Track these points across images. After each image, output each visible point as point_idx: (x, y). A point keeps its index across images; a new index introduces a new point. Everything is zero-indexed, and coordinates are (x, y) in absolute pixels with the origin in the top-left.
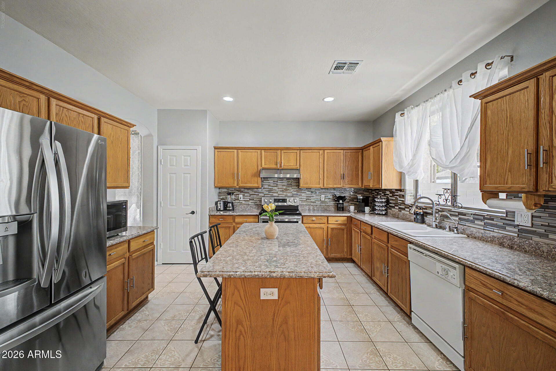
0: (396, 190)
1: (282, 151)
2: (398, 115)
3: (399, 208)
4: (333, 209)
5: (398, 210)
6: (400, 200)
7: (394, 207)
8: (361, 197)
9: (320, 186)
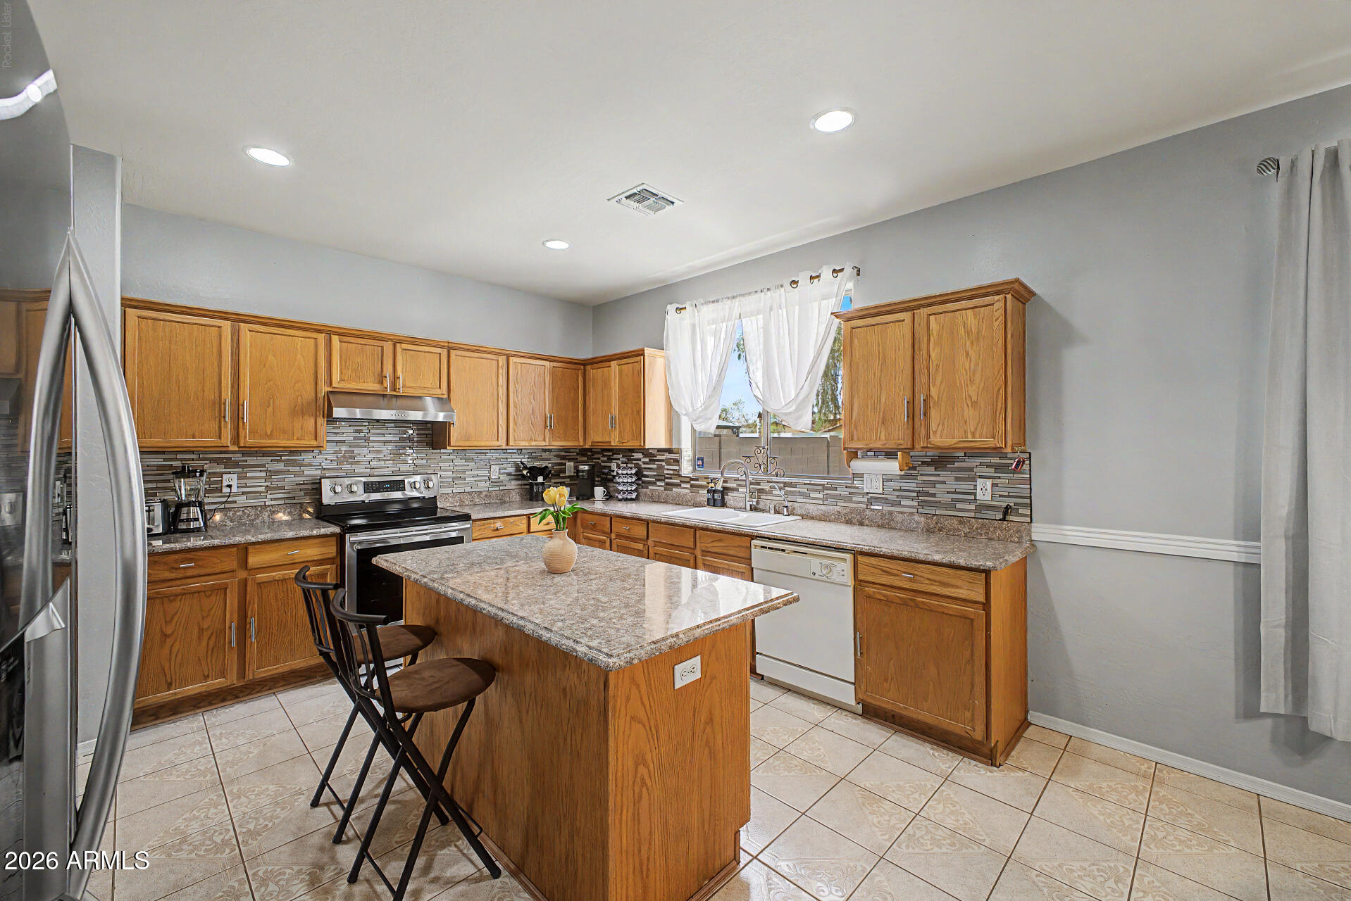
0: (659, 450)
1: (398, 345)
2: (671, 309)
3: (667, 484)
4: (517, 498)
5: (663, 489)
6: (668, 469)
7: (653, 484)
8: (587, 468)
9: (497, 444)
